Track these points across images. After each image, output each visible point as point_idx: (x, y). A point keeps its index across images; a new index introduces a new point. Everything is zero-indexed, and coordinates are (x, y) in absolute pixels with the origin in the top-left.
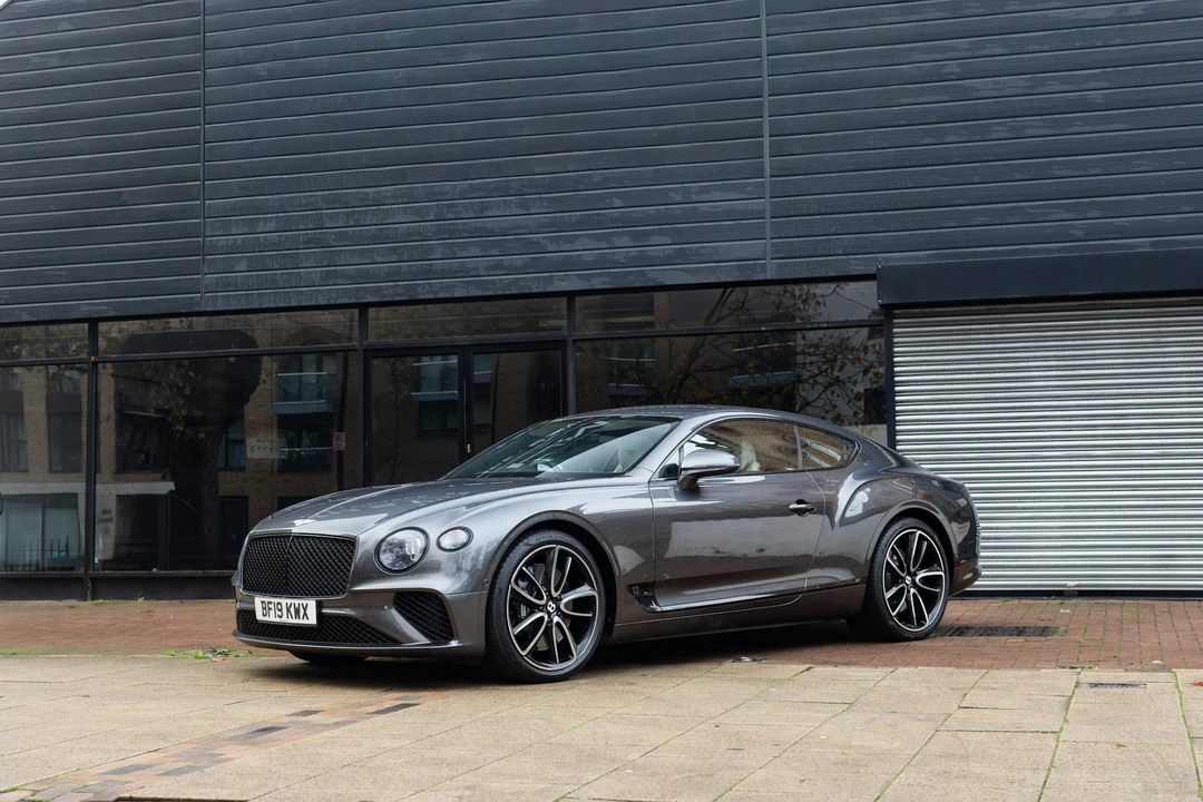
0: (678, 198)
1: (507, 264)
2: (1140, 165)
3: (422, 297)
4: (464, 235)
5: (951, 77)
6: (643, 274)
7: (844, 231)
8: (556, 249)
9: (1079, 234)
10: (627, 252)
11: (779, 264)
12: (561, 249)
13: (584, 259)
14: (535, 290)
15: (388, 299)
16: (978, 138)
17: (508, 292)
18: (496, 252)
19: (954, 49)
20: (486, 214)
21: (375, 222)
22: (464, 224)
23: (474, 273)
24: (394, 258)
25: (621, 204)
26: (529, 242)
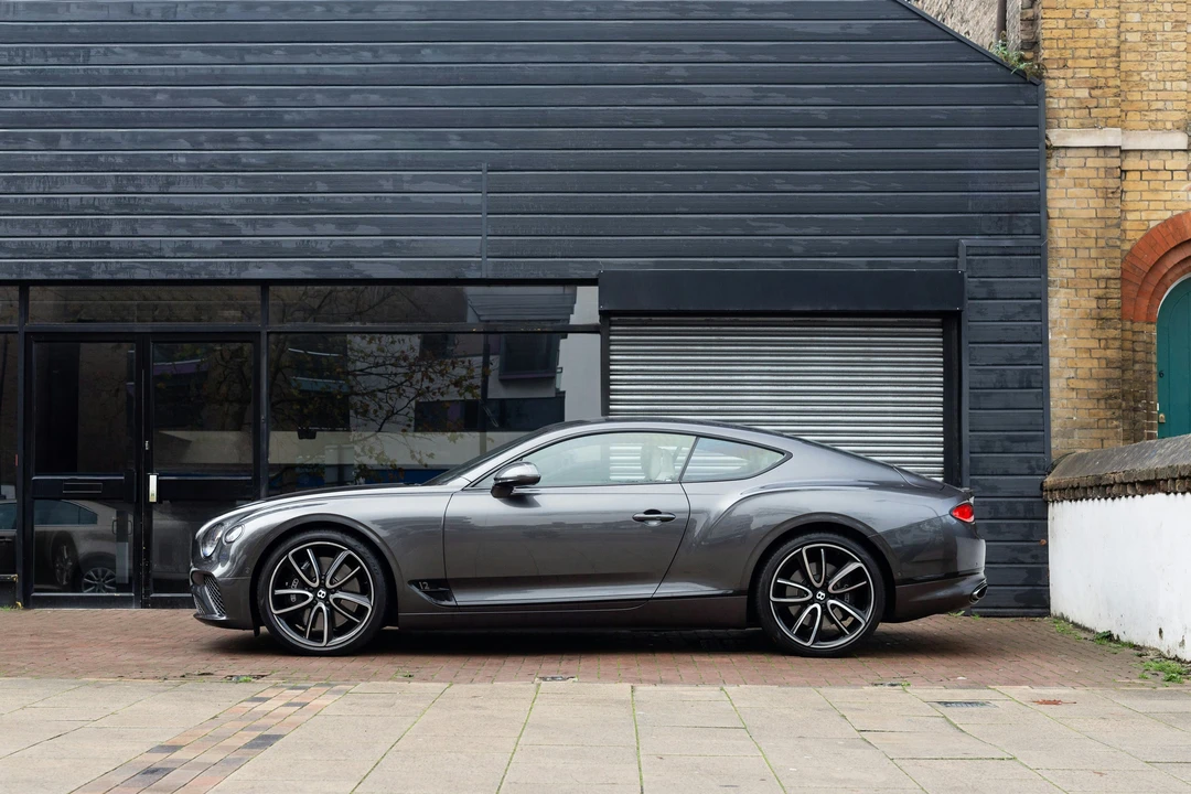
0: (388, 186)
1: (197, 246)
2: (859, 184)
3: (95, 277)
4: (146, 211)
5: (677, 80)
6: (348, 265)
7: (564, 233)
8: (252, 233)
9: (797, 249)
10: (332, 241)
11: (496, 264)
12: (258, 233)
13: (283, 245)
14: (228, 277)
15: (56, 277)
16: (703, 146)
17: (197, 277)
18: (184, 232)
19: (679, 51)
20: (171, 190)
21: (41, 190)
22: (146, 199)
23: (155, 254)
24: (65, 231)
25: (326, 189)
26: (221, 224)
